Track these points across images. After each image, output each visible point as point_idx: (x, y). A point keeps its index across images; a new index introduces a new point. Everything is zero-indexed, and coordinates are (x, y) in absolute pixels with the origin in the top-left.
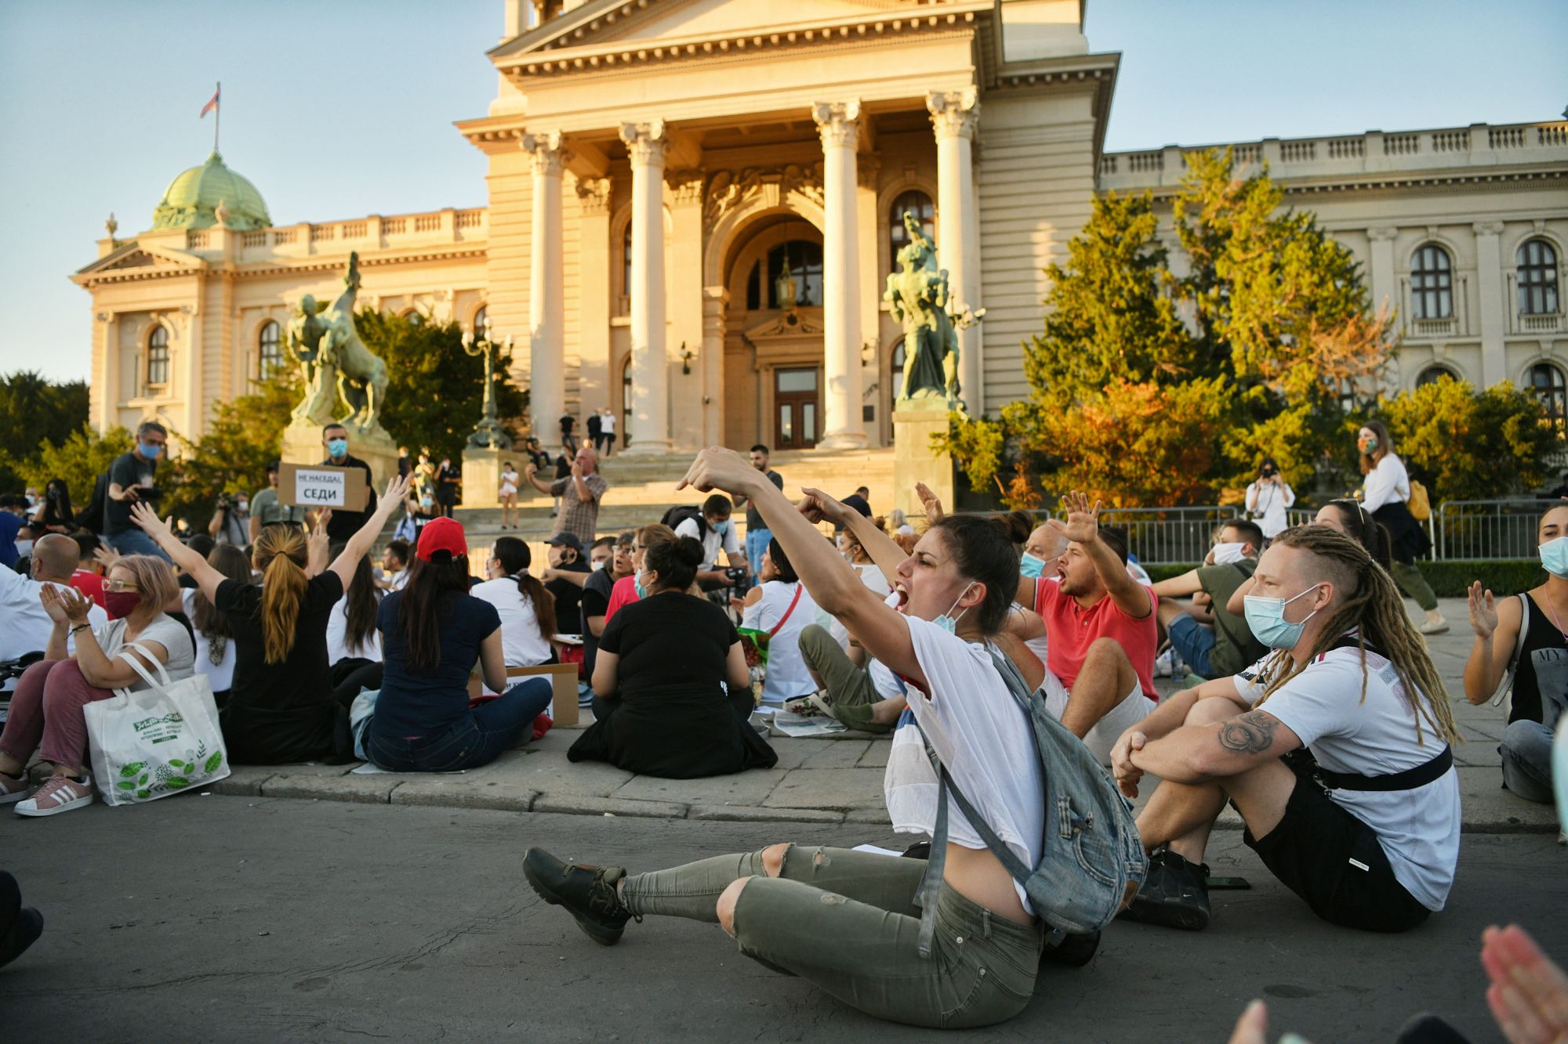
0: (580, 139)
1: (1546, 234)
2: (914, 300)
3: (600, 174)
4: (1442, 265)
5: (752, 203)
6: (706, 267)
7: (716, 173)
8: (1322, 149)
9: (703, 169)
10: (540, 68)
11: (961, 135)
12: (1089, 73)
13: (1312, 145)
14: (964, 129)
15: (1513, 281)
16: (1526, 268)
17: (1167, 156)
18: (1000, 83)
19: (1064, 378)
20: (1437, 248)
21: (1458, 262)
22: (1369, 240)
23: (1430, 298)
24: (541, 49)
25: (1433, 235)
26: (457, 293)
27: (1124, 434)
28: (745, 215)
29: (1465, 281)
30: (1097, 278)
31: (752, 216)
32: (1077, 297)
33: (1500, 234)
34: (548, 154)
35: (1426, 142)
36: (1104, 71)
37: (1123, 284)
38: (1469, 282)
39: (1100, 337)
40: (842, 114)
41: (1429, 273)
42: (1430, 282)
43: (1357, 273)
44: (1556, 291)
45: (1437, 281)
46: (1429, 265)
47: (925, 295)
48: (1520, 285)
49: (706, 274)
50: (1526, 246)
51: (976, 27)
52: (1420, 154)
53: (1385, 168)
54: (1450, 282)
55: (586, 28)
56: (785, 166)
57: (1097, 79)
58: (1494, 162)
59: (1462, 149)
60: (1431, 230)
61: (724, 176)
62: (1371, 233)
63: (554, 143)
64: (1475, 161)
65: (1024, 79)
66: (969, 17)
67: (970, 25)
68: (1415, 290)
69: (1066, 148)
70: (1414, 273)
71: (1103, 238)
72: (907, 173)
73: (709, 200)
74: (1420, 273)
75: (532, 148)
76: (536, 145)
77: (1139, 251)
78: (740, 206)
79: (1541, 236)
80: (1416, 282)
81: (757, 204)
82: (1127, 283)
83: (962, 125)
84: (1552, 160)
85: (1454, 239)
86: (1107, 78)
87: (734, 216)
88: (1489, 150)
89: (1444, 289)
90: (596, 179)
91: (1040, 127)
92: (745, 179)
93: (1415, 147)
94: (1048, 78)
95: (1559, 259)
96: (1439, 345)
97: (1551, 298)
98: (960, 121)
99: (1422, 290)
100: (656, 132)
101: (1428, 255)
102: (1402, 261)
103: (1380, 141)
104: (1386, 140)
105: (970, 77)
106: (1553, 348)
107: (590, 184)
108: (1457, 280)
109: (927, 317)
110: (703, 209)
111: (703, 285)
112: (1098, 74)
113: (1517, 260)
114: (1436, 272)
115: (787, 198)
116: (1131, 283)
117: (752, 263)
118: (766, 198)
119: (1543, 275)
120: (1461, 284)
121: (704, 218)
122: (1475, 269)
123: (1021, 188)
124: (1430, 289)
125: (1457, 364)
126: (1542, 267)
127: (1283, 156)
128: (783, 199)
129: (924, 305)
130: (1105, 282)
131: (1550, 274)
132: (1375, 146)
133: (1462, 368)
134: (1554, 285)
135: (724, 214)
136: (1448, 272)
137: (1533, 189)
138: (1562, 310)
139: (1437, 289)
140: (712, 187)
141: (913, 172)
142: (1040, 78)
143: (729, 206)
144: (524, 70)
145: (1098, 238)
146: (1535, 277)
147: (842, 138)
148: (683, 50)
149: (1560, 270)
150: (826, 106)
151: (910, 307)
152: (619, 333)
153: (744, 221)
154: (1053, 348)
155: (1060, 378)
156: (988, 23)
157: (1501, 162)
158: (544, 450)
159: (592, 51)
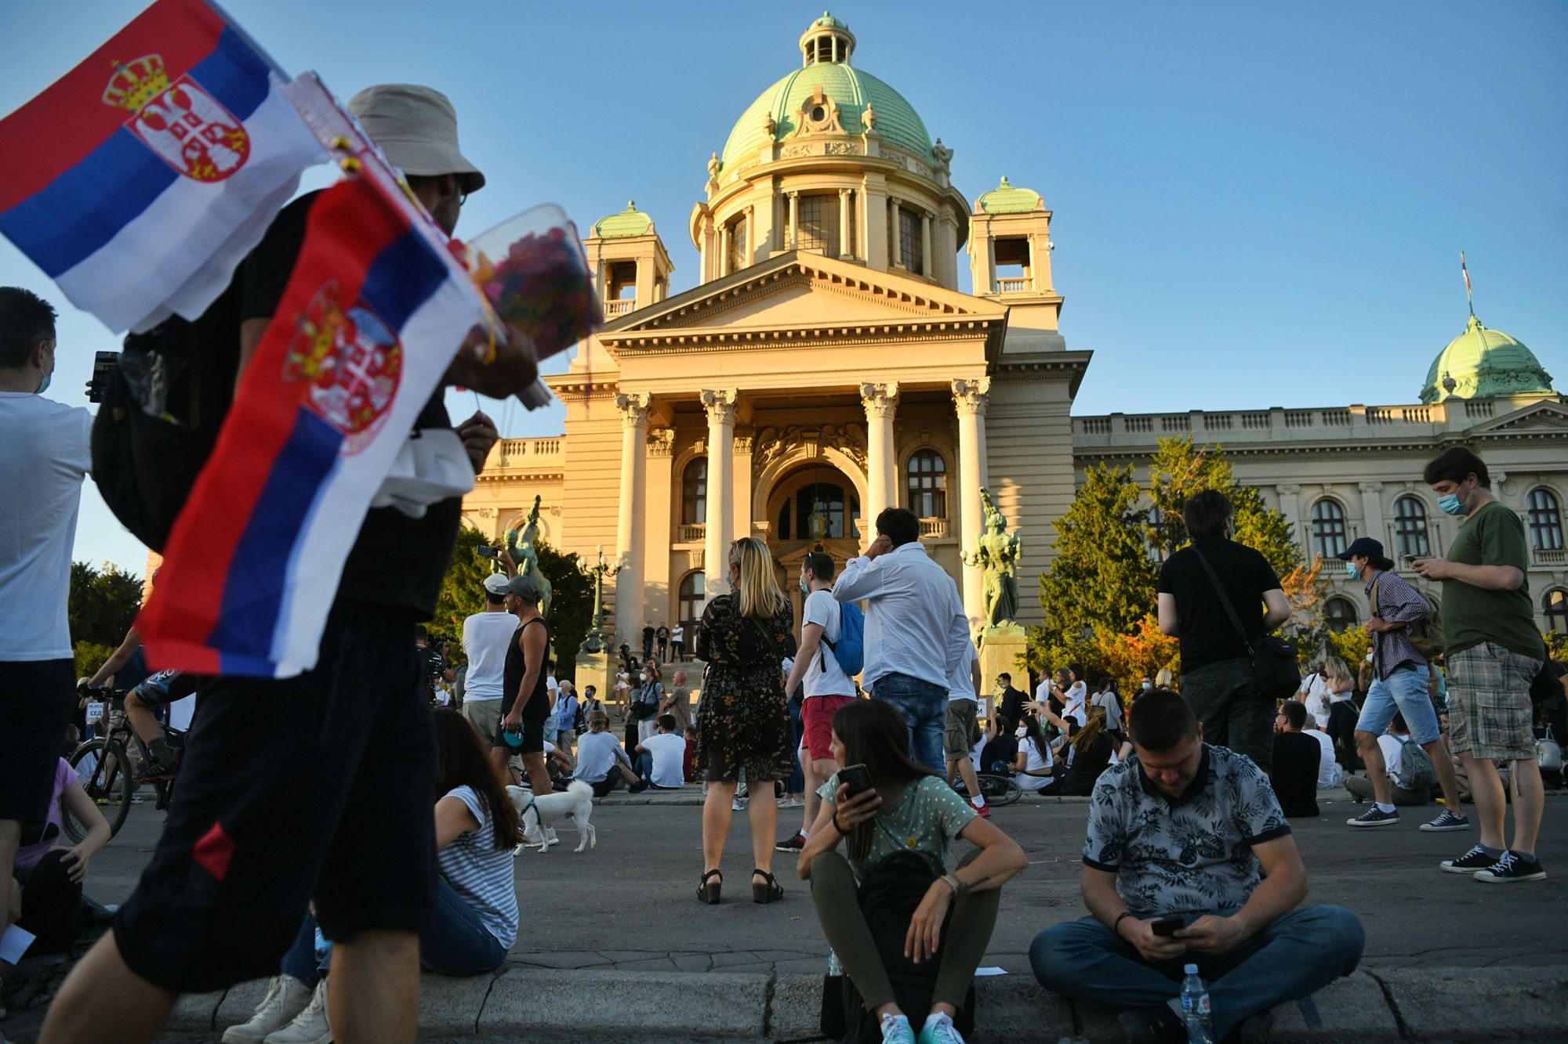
0: (662, 399)
1: (1415, 493)
2: (998, 555)
3: (667, 424)
4: (1336, 516)
5: (793, 455)
6: (755, 504)
7: (765, 428)
8: (1237, 421)
9: (754, 425)
10: (635, 342)
11: (977, 413)
12: (1068, 365)
13: (1228, 417)
14: (980, 408)
15: (1392, 529)
16: (1401, 519)
17: (1114, 421)
18: (998, 369)
19: (1075, 609)
20: (1332, 502)
21: (1350, 513)
22: (1278, 494)
23: (1329, 541)
24: (637, 328)
25: (1329, 491)
26: (501, 510)
27: (1158, 657)
28: (787, 463)
29: (1355, 528)
30: (1096, 530)
31: (792, 464)
32: (1080, 544)
33: (1380, 491)
34: (637, 410)
35: (1317, 418)
36: (1079, 364)
37: (1117, 536)
38: (1358, 529)
39: (1101, 576)
40: (883, 392)
41: (1327, 521)
42: (1327, 529)
43: (1289, 531)
44: (1426, 538)
45: (1333, 528)
46: (1326, 516)
47: (1007, 551)
48: (1398, 533)
49: (755, 511)
50: (1400, 502)
51: (990, 332)
52: (1313, 428)
53: (1288, 438)
54: (1343, 529)
55: (676, 314)
56: (822, 426)
57: (1074, 370)
58: (1371, 436)
59: (1346, 424)
60: (1326, 487)
61: (771, 430)
62: (1279, 489)
63: (643, 402)
64: (1357, 434)
65: (1017, 367)
66: (985, 325)
67: (984, 330)
68: (1316, 535)
69: (1050, 421)
70: (1315, 522)
71: (1098, 500)
72: (923, 436)
73: (758, 449)
74: (1319, 521)
75: (624, 405)
76: (628, 403)
77: (1127, 511)
78: (783, 456)
79: (1412, 494)
80: (1317, 528)
81: (796, 456)
82: (1121, 535)
83: (979, 405)
84: (1415, 435)
85: (1344, 495)
86: (1081, 369)
87: (779, 463)
88: (1366, 425)
89: (1339, 534)
90: (662, 428)
91: (1030, 404)
92: (789, 434)
93: (1310, 421)
94: (1036, 367)
95: (1427, 512)
96: (1338, 580)
97: (1422, 543)
98: (977, 403)
99: (1322, 535)
100: (730, 398)
101: (1324, 506)
102: (1305, 512)
103: (1282, 416)
104: (1286, 415)
105: (984, 369)
106: (1428, 584)
107: (657, 433)
108: (1349, 528)
109: (1006, 567)
110: (753, 458)
111: (752, 520)
112: (1075, 366)
113: (1394, 513)
114: (1332, 521)
115: (824, 452)
116: (1124, 536)
117: (784, 500)
118: (807, 452)
119: (1415, 525)
120: (1352, 531)
121: (753, 464)
122: (1363, 519)
123: (1015, 452)
124: (1328, 535)
125: (1355, 596)
126: (1414, 519)
127: (1206, 425)
128: (820, 452)
129: (1004, 558)
130: (1102, 534)
131: (1420, 525)
132: (1278, 420)
133: (1358, 599)
134: (1424, 533)
135: (770, 463)
136: (1341, 521)
137: (1402, 457)
138: (1433, 554)
139: (1333, 535)
140: (760, 441)
141: (928, 435)
142: (1030, 367)
143: (775, 455)
144: (622, 343)
145: (1095, 500)
146: (1409, 526)
147: (883, 411)
148: (756, 336)
149: (1428, 521)
150: (871, 385)
151: (994, 559)
152: (678, 557)
153: (786, 468)
154: (1065, 585)
155: (1071, 609)
156: (998, 329)
157: (1377, 436)
158: (633, 655)
159: (681, 332)
